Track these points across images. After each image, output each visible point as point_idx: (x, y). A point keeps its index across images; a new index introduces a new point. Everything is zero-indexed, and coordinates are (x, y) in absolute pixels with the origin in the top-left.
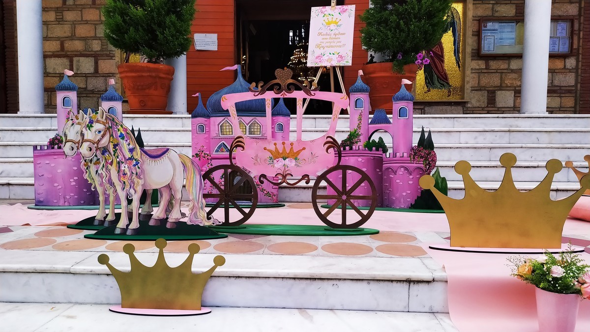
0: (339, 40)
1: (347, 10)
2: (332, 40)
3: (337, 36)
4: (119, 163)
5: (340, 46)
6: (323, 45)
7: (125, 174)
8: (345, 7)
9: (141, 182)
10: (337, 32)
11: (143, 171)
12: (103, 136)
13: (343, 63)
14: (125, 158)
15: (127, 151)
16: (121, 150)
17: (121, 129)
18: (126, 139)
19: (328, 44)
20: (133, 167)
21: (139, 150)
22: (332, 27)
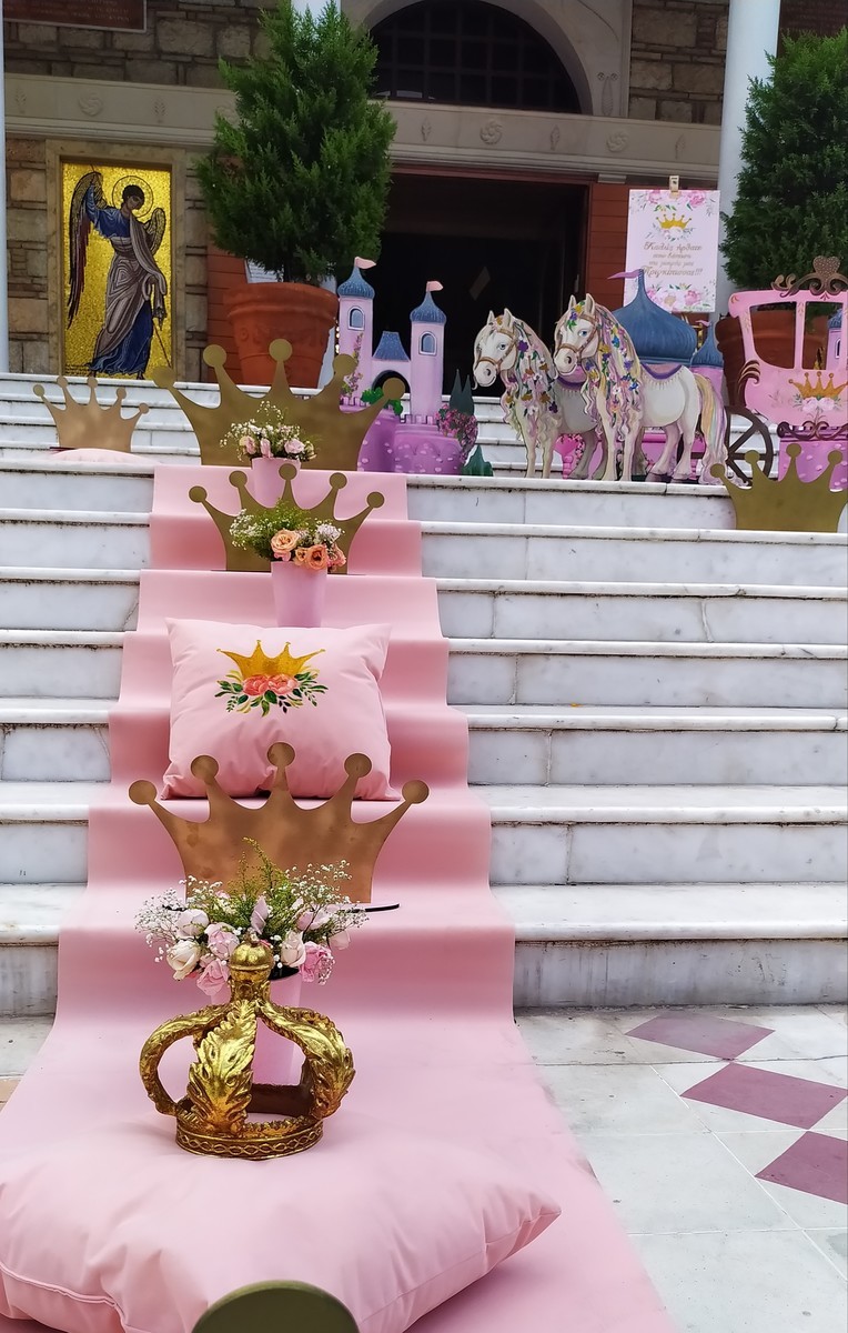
0: (687, 260)
1: (703, 199)
2: (675, 260)
3: (684, 252)
4: (609, 384)
5: (691, 273)
6: (655, 268)
7: (616, 402)
8: (700, 194)
9: (639, 415)
10: (684, 244)
11: (642, 399)
12: (589, 341)
13: (696, 308)
14: (618, 376)
15: (622, 365)
16: (613, 364)
17: (617, 331)
18: (621, 346)
19: (667, 268)
20: (629, 392)
21: (639, 365)
22: (674, 232)
